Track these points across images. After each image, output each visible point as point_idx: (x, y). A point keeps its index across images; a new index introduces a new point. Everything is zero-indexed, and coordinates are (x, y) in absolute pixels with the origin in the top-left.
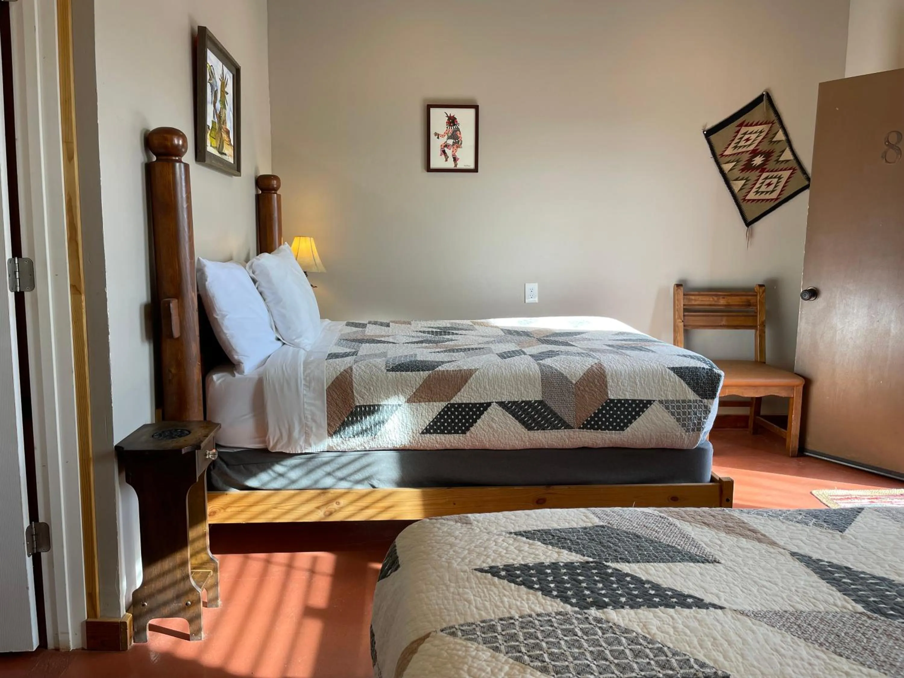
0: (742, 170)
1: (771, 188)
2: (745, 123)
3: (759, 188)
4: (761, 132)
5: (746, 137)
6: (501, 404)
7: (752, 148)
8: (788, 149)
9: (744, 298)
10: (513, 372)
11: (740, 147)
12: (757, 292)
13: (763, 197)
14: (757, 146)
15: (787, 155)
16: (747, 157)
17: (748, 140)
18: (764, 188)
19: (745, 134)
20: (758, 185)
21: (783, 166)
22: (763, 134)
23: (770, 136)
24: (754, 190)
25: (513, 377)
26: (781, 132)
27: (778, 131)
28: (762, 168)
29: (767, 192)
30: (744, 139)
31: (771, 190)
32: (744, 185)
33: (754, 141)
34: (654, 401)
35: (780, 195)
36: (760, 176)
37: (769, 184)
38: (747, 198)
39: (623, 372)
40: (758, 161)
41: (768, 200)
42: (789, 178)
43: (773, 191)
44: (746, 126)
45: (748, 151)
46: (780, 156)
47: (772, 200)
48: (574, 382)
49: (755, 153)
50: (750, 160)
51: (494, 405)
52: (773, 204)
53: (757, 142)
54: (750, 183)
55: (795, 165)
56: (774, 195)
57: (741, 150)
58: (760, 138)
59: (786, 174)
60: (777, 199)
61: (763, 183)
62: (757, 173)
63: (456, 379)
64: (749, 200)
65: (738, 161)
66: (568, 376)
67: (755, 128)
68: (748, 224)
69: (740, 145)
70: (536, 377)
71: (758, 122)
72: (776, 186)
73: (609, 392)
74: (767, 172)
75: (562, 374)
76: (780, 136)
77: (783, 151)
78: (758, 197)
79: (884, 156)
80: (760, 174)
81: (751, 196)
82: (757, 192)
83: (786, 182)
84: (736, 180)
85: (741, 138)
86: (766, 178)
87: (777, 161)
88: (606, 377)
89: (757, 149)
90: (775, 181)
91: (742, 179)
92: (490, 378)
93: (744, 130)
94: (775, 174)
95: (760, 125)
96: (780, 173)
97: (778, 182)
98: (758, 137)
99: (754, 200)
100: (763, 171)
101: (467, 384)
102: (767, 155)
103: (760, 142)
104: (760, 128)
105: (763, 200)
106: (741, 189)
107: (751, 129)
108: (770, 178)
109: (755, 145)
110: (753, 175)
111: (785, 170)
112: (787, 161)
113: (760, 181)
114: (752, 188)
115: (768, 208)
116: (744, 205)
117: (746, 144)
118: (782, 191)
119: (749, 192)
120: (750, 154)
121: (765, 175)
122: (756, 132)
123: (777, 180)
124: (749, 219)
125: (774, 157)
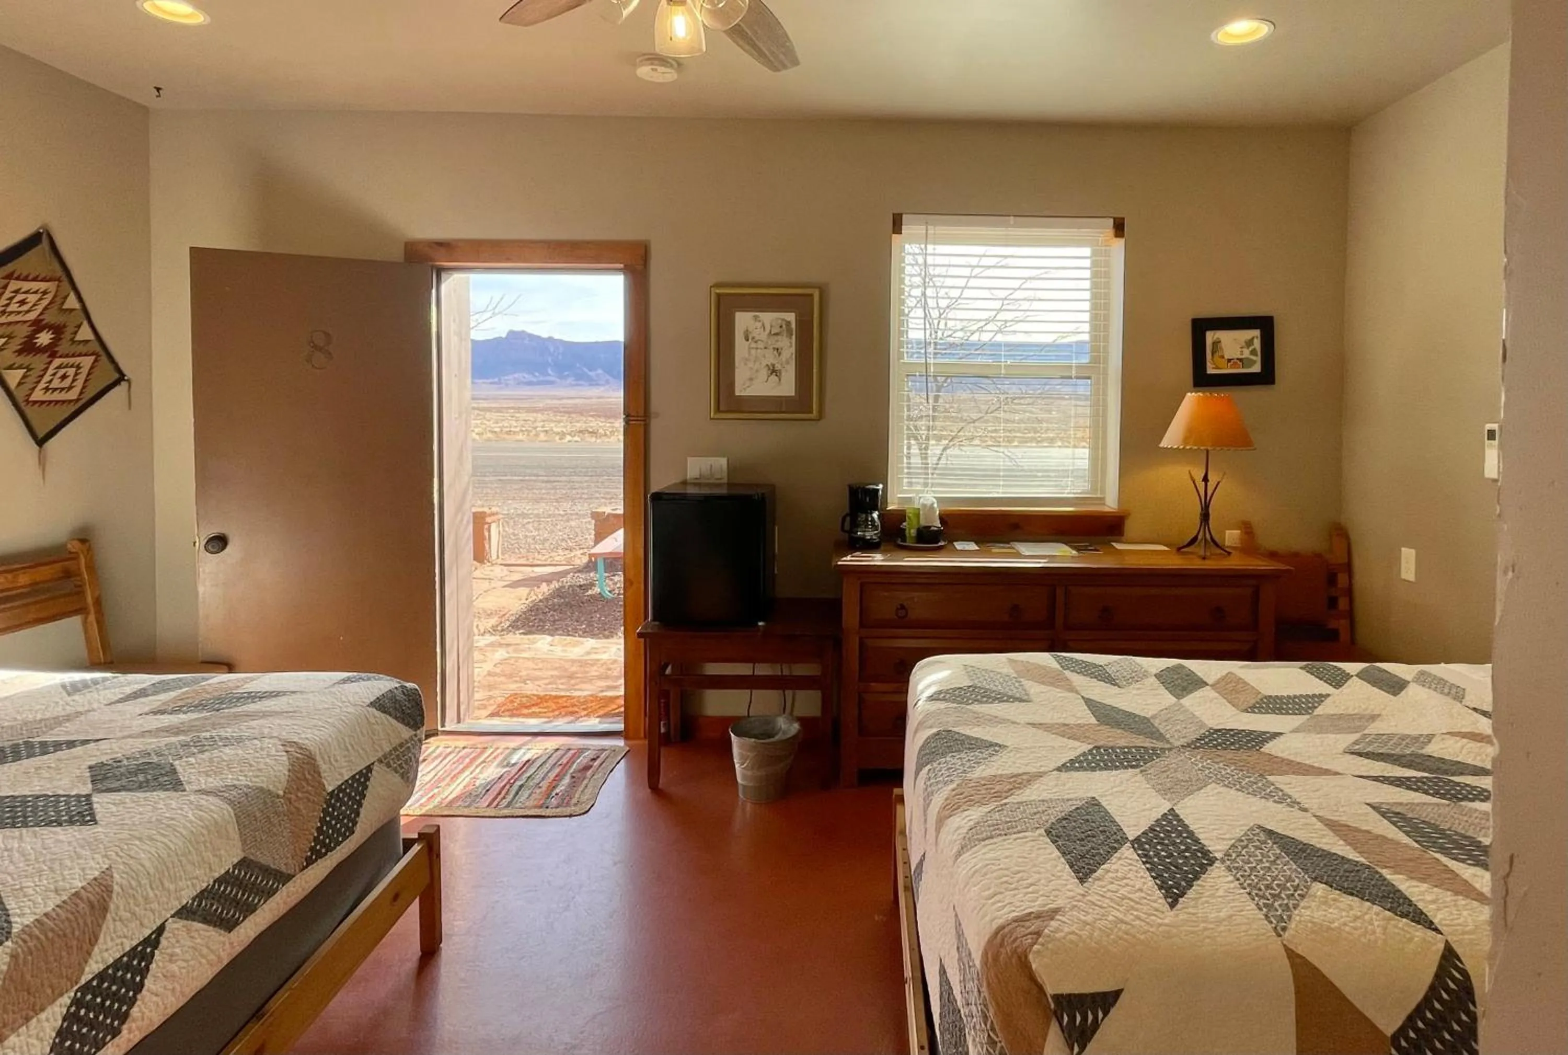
0: (20, 352)
1: (67, 382)
2: (15, 275)
3: (50, 382)
4: (45, 293)
5: (20, 297)
6: (184, 913)
7: (32, 316)
8: (85, 323)
9: (58, 566)
10: (184, 833)
11: (11, 313)
12: (76, 553)
13: (56, 396)
14: (41, 314)
15: (85, 333)
16: (25, 330)
17: (22, 302)
18: (56, 384)
19: (17, 292)
20: (47, 378)
21: (81, 348)
22: (49, 297)
23: (58, 301)
24: (42, 385)
25: (190, 842)
26: (72, 297)
27: (68, 295)
28: (51, 351)
29: (62, 389)
30: (15, 300)
31: (67, 386)
32: (24, 377)
33: (34, 305)
34: (373, 764)
35: (81, 393)
36: (50, 363)
37: (64, 377)
38: (32, 398)
39: (330, 740)
40: (44, 338)
41: (64, 402)
42: (92, 368)
43: (70, 388)
44: (17, 279)
45: (25, 322)
46: (76, 333)
47: (70, 401)
48: (281, 793)
49: (38, 326)
50: (32, 337)
51: (172, 925)
52: (73, 408)
53: (40, 308)
54: (34, 374)
55: (98, 349)
56: (73, 395)
57: (12, 318)
58: (45, 303)
59: (87, 362)
60: (78, 400)
61: (54, 374)
62: (44, 358)
63: (81, 921)
64: (35, 402)
65: (10, 337)
66: (271, 787)
67: (35, 286)
68: (41, 442)
69: (9, 309)
70: (227, 817)
71: (37, 276)
72: (74, 381)
73: (325, 782)
74: (61, 357)
75: (261, 789)
76: (72, 302)
77: (79, 326)
78: (49, 397)
79: (309, 360)
80: (50, 359)
81: (38, 395)
82: (47, 389)
83: (89, 374)
84: (10, 367)
85: (11, 299)
86: (59, 367)
87: (73, 341)
88: (315, 760)
89: (43, 320)
90: (71, 371)
91: (20, 367)
92: (152, 871)
93: (14, 285)
94: (72, 360)
95: (41, 281)
96: (78, 360)
97: (76, 374)
98: (40, 299)
99: (43, 402)
100: (53, 355)
101: (109, 916)
102: (58, 330)
103: (46, 309)
104: (43, 286)
105: (57, 402)
106: (20, 384)
107: (26, 286)
108: (64, 368)
109: (38, 312)
110: (38, 361)
111: (86, 355)
112: (87, 342)
113: (51, 371)
114: (38, 382)
115: (66, 415)
116: (29, 411)
117: (20, 309)
118: (84, 387)
119: (34, 388)
120: (30, 326)
121: (57, 362)
122: (36, 292)
123: (74, 369)
124: (41, 434)
125: (67, 335)
